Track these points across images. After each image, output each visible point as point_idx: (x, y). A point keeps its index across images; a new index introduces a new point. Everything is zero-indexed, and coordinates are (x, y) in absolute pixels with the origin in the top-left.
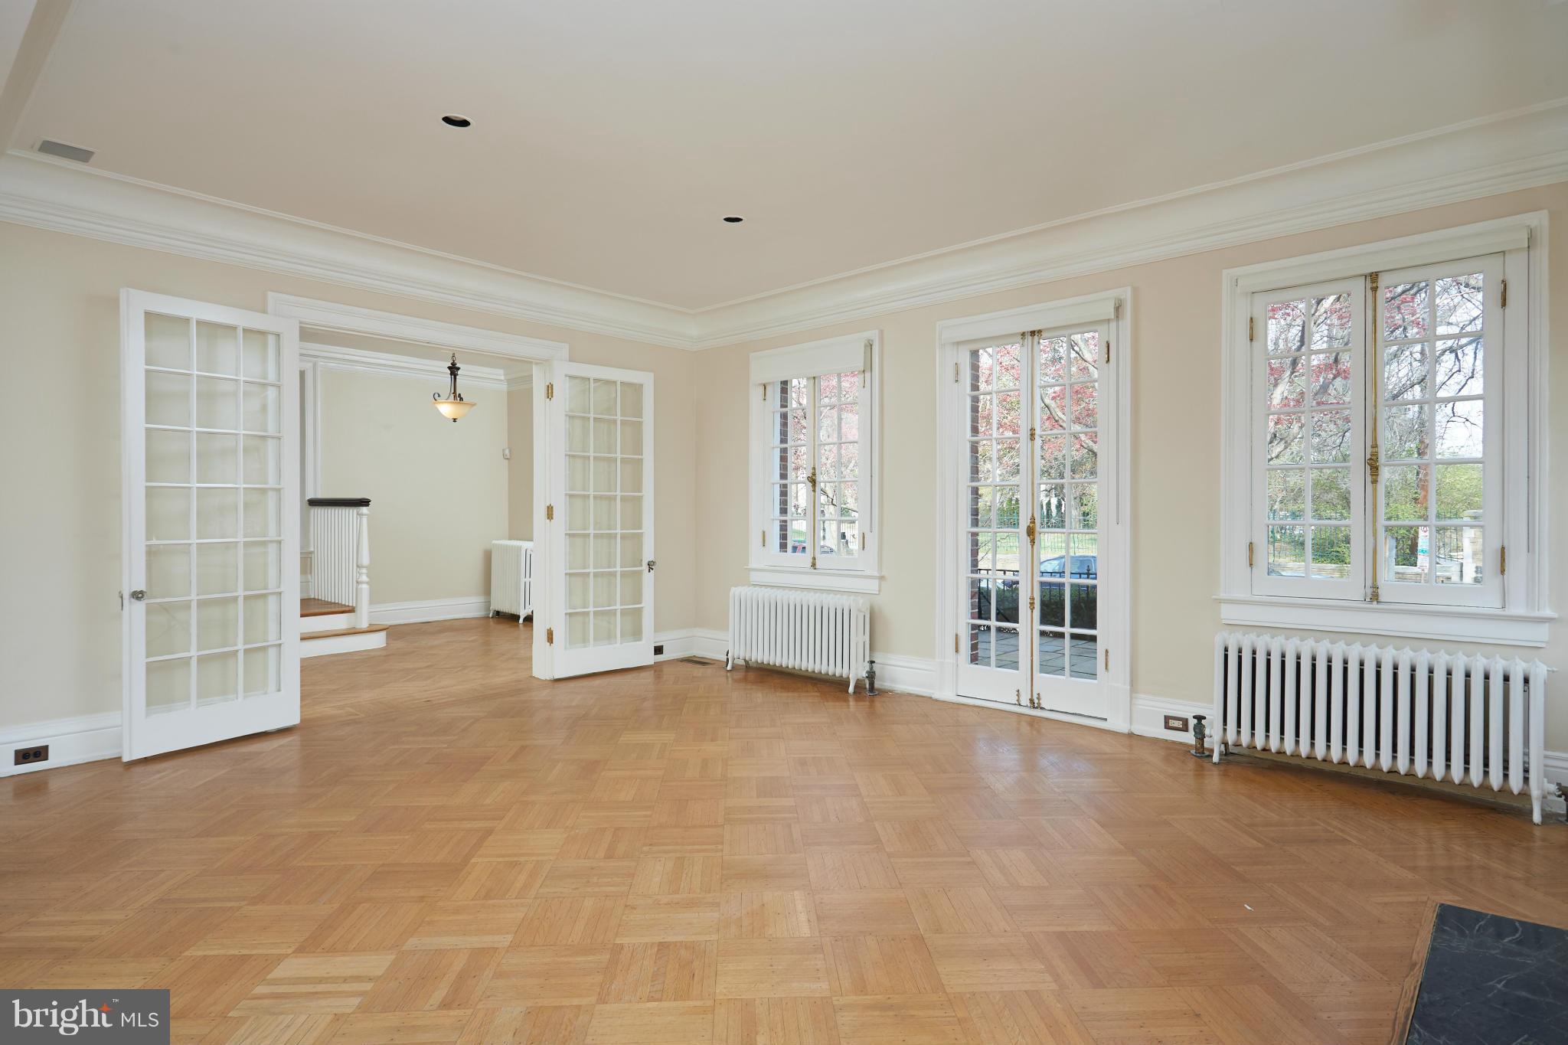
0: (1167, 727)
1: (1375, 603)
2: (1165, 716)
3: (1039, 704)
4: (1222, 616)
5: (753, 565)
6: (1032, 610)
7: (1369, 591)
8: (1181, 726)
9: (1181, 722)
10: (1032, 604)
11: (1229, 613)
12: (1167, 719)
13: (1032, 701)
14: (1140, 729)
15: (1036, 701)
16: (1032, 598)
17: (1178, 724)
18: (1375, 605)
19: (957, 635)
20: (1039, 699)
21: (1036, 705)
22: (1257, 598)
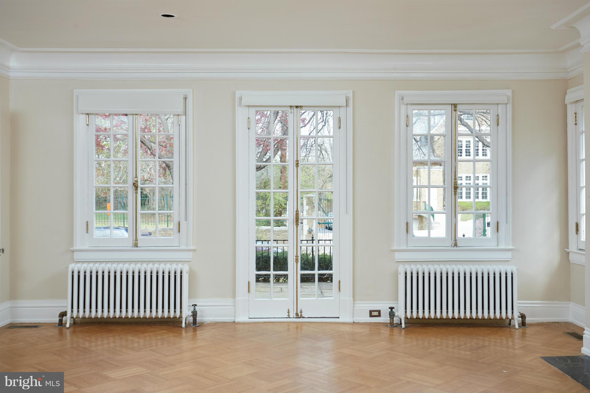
0: (371, 316)
1: (456, 247)
2: (370, 311)
3: (301, 315)
4: (396, 258)
5: (77, 247)
6: (297, 263)
7: (453, 242)
8: (378, 314)
9: (377, 312)
10: (297, 260)
11: (398, 256)
12: (371, 312)
13: (297, 314)
14: (357, 319)
15: (299, 314)
16: (297, 256)
17: (376, 313)
18: (455, 248)
19: (249, 282)
20: (301, 312)
21: (299, 316)
22: (409, 248)
